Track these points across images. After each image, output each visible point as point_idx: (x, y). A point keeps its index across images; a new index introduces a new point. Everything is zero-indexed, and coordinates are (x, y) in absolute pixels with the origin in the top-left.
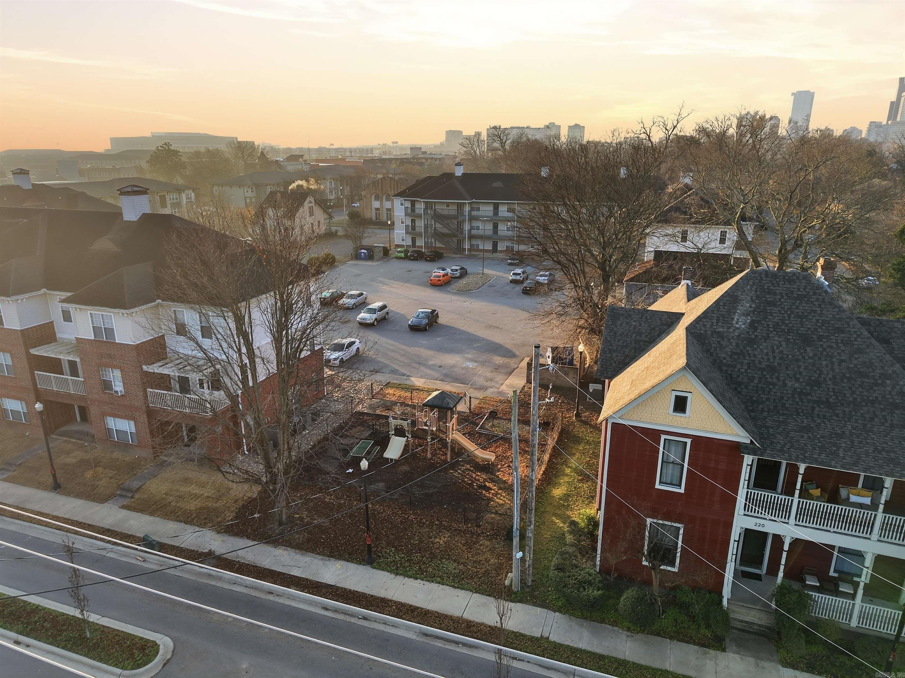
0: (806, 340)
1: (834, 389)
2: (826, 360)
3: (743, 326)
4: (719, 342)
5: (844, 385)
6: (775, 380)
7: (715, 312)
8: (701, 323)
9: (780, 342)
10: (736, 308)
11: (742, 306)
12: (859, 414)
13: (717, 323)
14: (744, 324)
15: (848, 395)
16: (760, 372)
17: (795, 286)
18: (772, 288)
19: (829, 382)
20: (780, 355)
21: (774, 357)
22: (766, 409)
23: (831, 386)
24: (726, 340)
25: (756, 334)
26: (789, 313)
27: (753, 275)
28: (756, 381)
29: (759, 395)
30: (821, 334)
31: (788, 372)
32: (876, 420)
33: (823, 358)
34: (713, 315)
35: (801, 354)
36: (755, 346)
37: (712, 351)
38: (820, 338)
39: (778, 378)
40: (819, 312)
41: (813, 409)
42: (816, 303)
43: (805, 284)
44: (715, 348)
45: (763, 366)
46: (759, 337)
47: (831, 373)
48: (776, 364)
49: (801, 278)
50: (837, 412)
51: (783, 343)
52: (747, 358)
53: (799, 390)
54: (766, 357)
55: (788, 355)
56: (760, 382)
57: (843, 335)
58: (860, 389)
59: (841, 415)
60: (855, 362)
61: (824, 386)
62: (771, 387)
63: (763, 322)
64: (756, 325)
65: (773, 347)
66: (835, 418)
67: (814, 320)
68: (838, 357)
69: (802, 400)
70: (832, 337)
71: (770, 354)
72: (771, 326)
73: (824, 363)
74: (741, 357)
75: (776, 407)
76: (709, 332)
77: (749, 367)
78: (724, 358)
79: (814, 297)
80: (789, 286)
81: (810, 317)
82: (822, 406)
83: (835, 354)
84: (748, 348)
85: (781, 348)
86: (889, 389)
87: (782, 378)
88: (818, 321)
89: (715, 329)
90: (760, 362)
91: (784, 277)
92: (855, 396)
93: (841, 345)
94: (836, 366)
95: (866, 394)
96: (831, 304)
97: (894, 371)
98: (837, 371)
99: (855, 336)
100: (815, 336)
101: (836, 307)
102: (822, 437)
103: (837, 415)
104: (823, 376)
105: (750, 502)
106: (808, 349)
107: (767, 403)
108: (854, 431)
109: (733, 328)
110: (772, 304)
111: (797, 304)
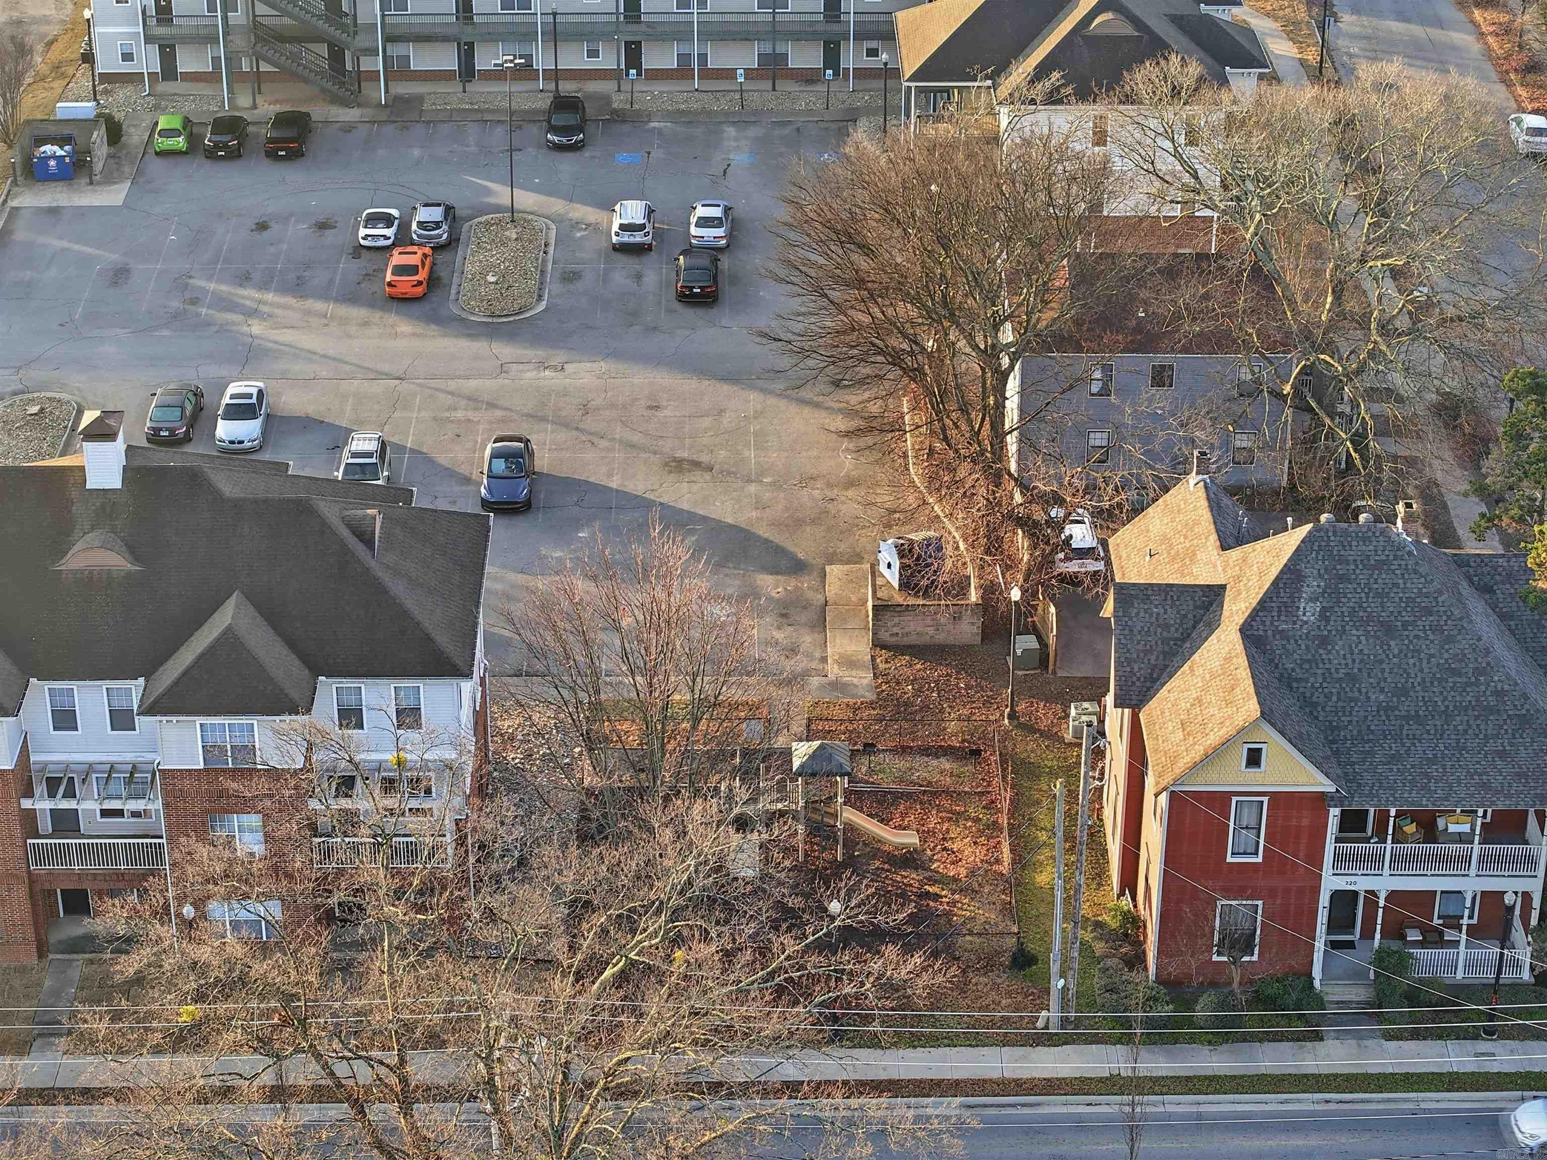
0: (1389, 629)
1: (1423, 697)
2: (1413, 657)
3: (1312, 618)
4: (1284, 646)
5: (1435, 689)
6: (1357, 694)
7: (1275, 599)
8: (1257, 618)
9: (1358, 637)
10: (1299, 591)
11: (1308, 586)
12: (1452, 727)
13: (1279, 616)
14: (1313, 615)
15: (1439, 703)
16: (1337, 685)
17: (1371, 548)
18: (1342, 553)
19: (1418, 688)
20: (1360, 657)
21: (1354, 661)
22: (1349, 737)
23: (1421, 694)
24: (1292, 641)
25: (1329, 628)
26: (1366, 590)
27: (1318, 534)
28: (1334, 698)
29: (1339, 718)
30: (1407, 618)
31: (1371, 680)
32: (1470, 732)
33: (1410, 655)
34: (1272, 604)
35: (1384, 651)
36: (1330, 647)
37: (1276, 661)
38: (1405, 625)
39: (1360, 691)
40: (1402, 586)
41: (1402, 727)
42: (1398, 572)
43: (1382, 543)
44: (1280, 656)
45: (1341, 675)
46: (1334, 633)
47: (1419, 674)
48: (1356, 670)
49: (1378, 534)
50: (1428, 728)
51: (1363, 638)
52: (1321, 666)
53: (1384, 704)
54: (1343, 662)
55: (1369, 655)
56: (1339, 699)
57: (1431, 618)
58: (1452, 693)
59: (1432, 732)
60: (1446, 656)
61: (1412, 693)
62: (1353, 704)
63: (1336, 609)
64: (1328, 614)
65: (1351, 647)
66: (1425, 736)
67: (1397, 599)
68: (1426, 651)
69: (1388, 717)
70: (1419, 623)
71: (1348, 656)
72: (1346, 614)
73: (1412, 661)
74: (1314, 665)
75: (1359, 732)
76: (1270, 633)
77: (1325, 680)
78: (1293, 670)
79: (1395, 562)
80: (1364, 548)
81: (1392, 595)
82: (1411, 722)
83: (1424, 647)
84: (1321, 651)
85: (1360, 647)
86: (1483, 688)
87: (1364, 690)
88: (1401, 598)
89: (1277, 627)
90: (1337, 671)
91: (1357, 534)
92: (1446, 703)
93: (1428, 633)
94: (1424, 665)
95: (1458, 698)
96: (1415, 572)
97: (1488, 664)
98: (1426, 670)
99: (1445, 618)
100: (1399, 624)
101: (1421, 576)
102: (1413, 766)
103: (1428, 732)
104: (1411, 680)
105: (1338, 858)
106: (1392, 643)
107: (1350, 727)
108: (1446, 752)
109: (1299, 623)
110: (1343, 578)
111: (1375, 576)
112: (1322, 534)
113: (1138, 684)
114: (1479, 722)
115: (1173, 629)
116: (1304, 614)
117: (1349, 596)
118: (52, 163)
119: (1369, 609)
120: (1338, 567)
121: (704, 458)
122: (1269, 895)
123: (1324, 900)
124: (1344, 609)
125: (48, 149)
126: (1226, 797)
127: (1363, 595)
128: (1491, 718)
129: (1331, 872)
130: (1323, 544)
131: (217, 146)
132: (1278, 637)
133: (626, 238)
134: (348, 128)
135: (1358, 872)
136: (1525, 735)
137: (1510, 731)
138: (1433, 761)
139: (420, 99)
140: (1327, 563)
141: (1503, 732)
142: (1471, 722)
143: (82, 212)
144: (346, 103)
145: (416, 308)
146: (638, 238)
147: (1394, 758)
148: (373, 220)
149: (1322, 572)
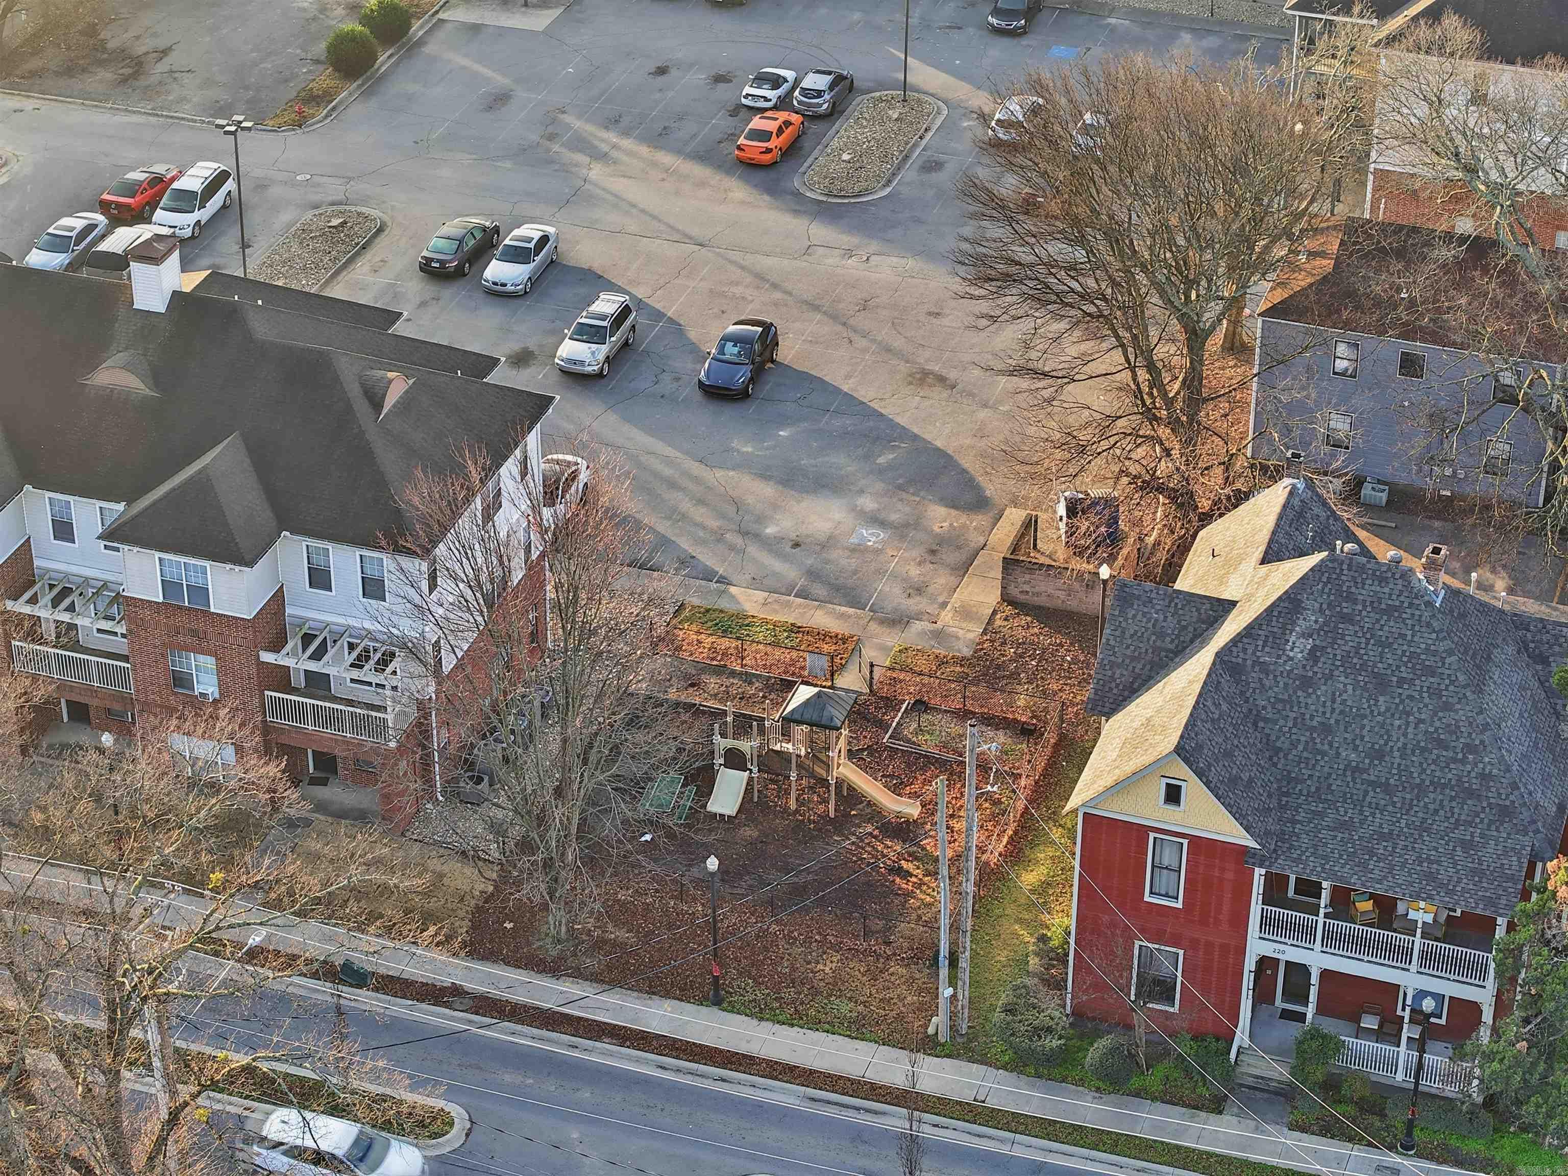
0: (1382, 684)
1: (1399, 765)
2: (1400, 718)
3: (1300, 655)
4: (1260, 679)
5: (1414, 759)
6: (1326, 747)
7: (1264, 627)
8: (1240, 645)
9: (1345, 685)
10: (1294, 623)
11: (1304, 619)
12: (1422, 804)
13: (1263, 647)
14: (1302, 652)
15: (1415, 775)
16: (1308, 734)
17: (1386, 590)
18: (1353, 590)
19: (1396, 754)
20: (1342, 707)
21: (1333, 710)
22: (1305, 792)
23: (1398, 760)
24: (1271, 677)
25: (1316, 669)
26: (1368, 636)
27: (1330, 565)
28: (1300, 748)
29: (1300, 770)
30: (1404, 675)
31: (1347, 735)
32: (1442, 813)
33: (1397, 716)
34: (1260, 632)
35: (1369, 707)
36: (1310, 690)
37: (1248, 695)
38: (1401, 681)
39: (1331, 745)
40: (1409, 638)
41: (1366, 793)
42: (1409, 622)
43: (1400, 587)
44: (1254, 689)
45: (1315, 723)
46: (1319, 676)
47: (1402, 739)
48: (1332, 721)
49: (1397, 576)
50: (1395, 799)
51: (1350, 688)
52: (1296, 709)
53: (1354, 764)
54: (1321, 710)
55: (1351, 708)
56: (1305, 749)
57: (1432, 680)
58: (1433, 767)
59: (1398, 805)
60: (1437, 724)
61: (1387, 759)
62: (1319, 758)
63: (1329, 650)
64: (1318, 654)
65: (1334, 694)
66: (1390, 808)
67: (1399, 652)
68: (1417, 715)
69: (1354, 780)
70: (1417, 682)
71: (1328, 704)
72: (1339, 657)
73: (1397, 723)
74: (1288, 706)
75: (1318, 789)
76: (1249, 662)
77: (1295, 725)
78: (1264, 708)
79: (1408, 611)
80: (1378, 589)
81: (1395, 646)
82: (1378, 790)
83: (1415, 709)
84: (1300, 693)
85: (1345, 696)
86: (1469, 767)
87: (1336, 745)
88: (1404, 652)
89: (1259, 657)
90: (1312, 717)
91: (1374, 571)
92: (1424, 776)
93: (1425, 695)
94: (1410, 730)
95: (1438, 774)
96: (1428, 625)
97: (1482, 742)
98: (1410, 736)
99: (1447, 682)
100: (1395, 679)
101: (1434, 631)
102: (1360, 838)
103: (1394, 804)
104: (1391, 744)
105: (1266, 922)
106: (1381, 699)
107: (1309, 782)
108: (1405, 830)
109: (1284, 658)
110: (1347, 619)
111: (1382, 622)
112: (1336, 565)
113: (1115, 691)
114: (1454, 804)
115: (1168, 639)
116: (1292, 650)
117: (1348, 638)
119: (1365, 657)
120: (1344, 605)
121: (952, 375)
122: (1191, 947)
123: (1250, 964)
124: (1338, 652)
126: (1144, 830)
127: (1363, 640)
128: (1469, 802)
129: (1257, 934)
130: (1334, 576)
132: (1257, 669)
133: (1001, 134)
135: (1287, 940)
136: (1501, 829)
137: (1486, 821)
138: (1383, 837)
140: (1332, 597)
141: (1477, 820)
142: (1445, 803)
143: (502, 32)
145: (761, 175)
146: (1012, 136)
147: (1344, 826)
148: (761, 79)
149: (1325, 606)
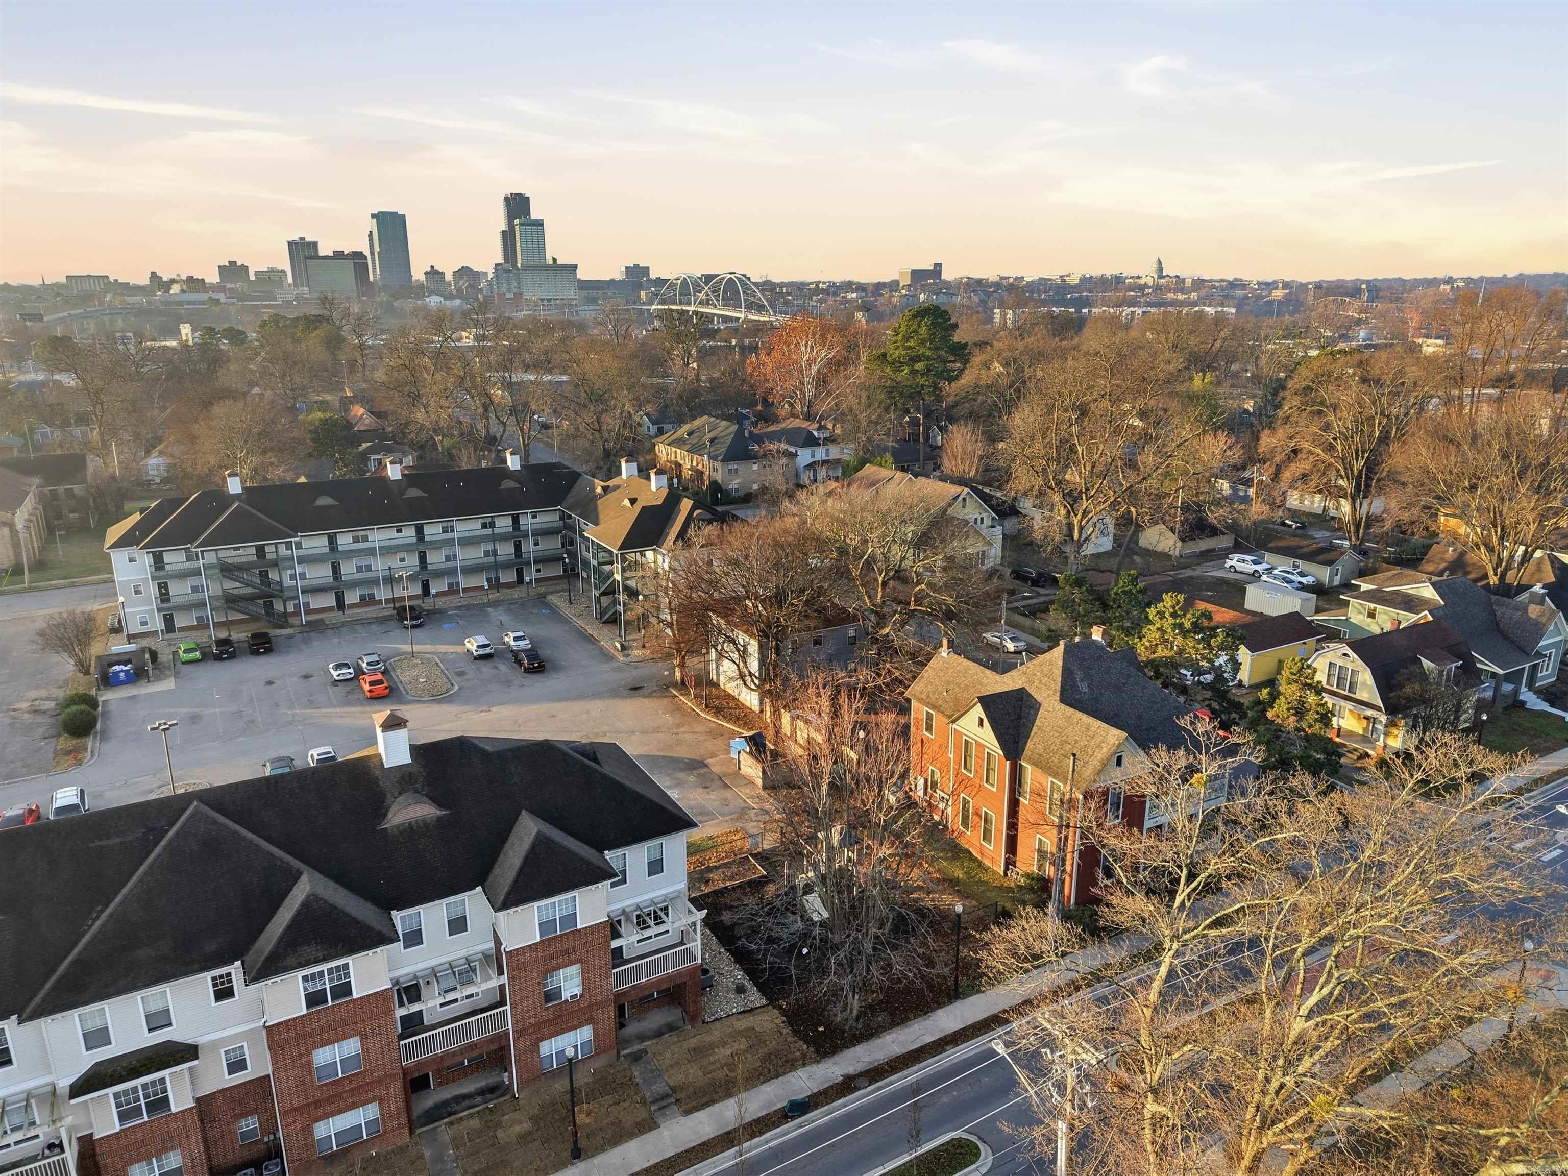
7: (1066, 684)
8: (1064, 695)
10: (1074, 678)
14: (1087, 689)
25: (1095, 693)
34: (1067, 687)
64: (1091, 686)
72: (1098, 685)
96: (1114, 658)
101: (1118, 660)
112: (1069, 647)
113: (1011, 746)
116: (1082, 689)
117: (1095, 676)
118: (122, 674)
119: (1106, 681)
120: (1083, 663)
124: (1096, 683)
125: (117, 668)
127: (1100, 674)
129: (1148, 818)
130: (1072, 652)
131: (221, 653)
132: (1077, 702)
133: (482, 652)
134: (290, 637)
139: (322, 620)
140: (1078, 662)
143: (150, 695)
144: (282, 627)
145: (386, 700)
146: (488, 651)
149: (1078, 666)
